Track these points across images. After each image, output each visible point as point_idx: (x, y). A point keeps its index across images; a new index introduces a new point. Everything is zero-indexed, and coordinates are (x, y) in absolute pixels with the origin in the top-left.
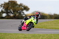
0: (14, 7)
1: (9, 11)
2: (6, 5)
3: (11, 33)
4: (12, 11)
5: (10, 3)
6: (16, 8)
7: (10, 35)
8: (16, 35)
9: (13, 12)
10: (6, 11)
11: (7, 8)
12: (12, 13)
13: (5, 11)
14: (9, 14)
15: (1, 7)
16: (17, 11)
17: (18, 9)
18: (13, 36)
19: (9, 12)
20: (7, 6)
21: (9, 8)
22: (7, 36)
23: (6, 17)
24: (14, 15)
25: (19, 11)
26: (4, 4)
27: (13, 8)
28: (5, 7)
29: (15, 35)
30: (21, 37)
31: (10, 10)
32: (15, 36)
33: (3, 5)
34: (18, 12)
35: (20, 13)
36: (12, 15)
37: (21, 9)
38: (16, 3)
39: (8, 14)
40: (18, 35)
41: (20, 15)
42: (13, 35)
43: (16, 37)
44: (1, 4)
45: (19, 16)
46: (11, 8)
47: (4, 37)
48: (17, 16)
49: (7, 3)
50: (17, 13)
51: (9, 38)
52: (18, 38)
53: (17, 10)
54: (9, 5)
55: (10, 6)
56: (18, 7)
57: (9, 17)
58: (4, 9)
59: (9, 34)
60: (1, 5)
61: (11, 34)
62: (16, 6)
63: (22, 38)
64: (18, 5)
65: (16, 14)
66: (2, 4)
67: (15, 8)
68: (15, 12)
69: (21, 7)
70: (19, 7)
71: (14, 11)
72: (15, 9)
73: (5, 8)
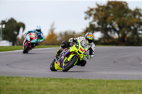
0: (120, 16)
1: (108, 26)
2: (102, 11)
3: (113, 79)
4: (115, 25)
5: (111, 6)
6: (126, 19)
7: (110, 84)
8: (124, 84)
9: (118, 29)
10: (102, 25)
11: (105, 18)
12: (115, 30)
13: (100, 26)
14: (109, 33)
15: (90, 15)
16: (130, 27)
17: (131, 21)
18: (118, 86)
19: (110, 29)
20: (103, 13)
21: (109, 19)
22: (103, 85)
23: (102, 41)
24: (120, 35)
25: (133, 26)
26: (97, 10)
27: (118, 20)
28: (100, 17)
29: (122, 84)
30: (136, 87)
31: (111, 24)
32: (121, 86)
33: (94, 12)
34: (131, 29)
35: (135, 31)
36: (116, 36)
37: (137, 23)
38: (126, 7)
39: (107, 34)
40: (129, 83)
41: (136, 36)
42: (118, 84)
43: (125, 88)
44: (89, 10)
45: (132, 39)
46: (114, 20)
47: (95, 90)
48: (128, 39)
49: (103, 7)
50: (128, 31)
51: (109, 91)
52: (129, 91)
53: (128, 24)
54: (110, 11)
55: (110, 13)
56: (130, 16)
57: (110, 41)
58: (97, 21)
59: (108, 81)
60: (89, 12)
61: (112, 81)
62: (125, 14)
63: (138, 91)
64: (130, 11)
65: (126, 32)
66: (91, 10)
67: (123, 18)
68: (124, 29)
69: (137, 17)
70: (133, 16)
71: (121, 25)
72: (123, 21)
73: (98, 18)
